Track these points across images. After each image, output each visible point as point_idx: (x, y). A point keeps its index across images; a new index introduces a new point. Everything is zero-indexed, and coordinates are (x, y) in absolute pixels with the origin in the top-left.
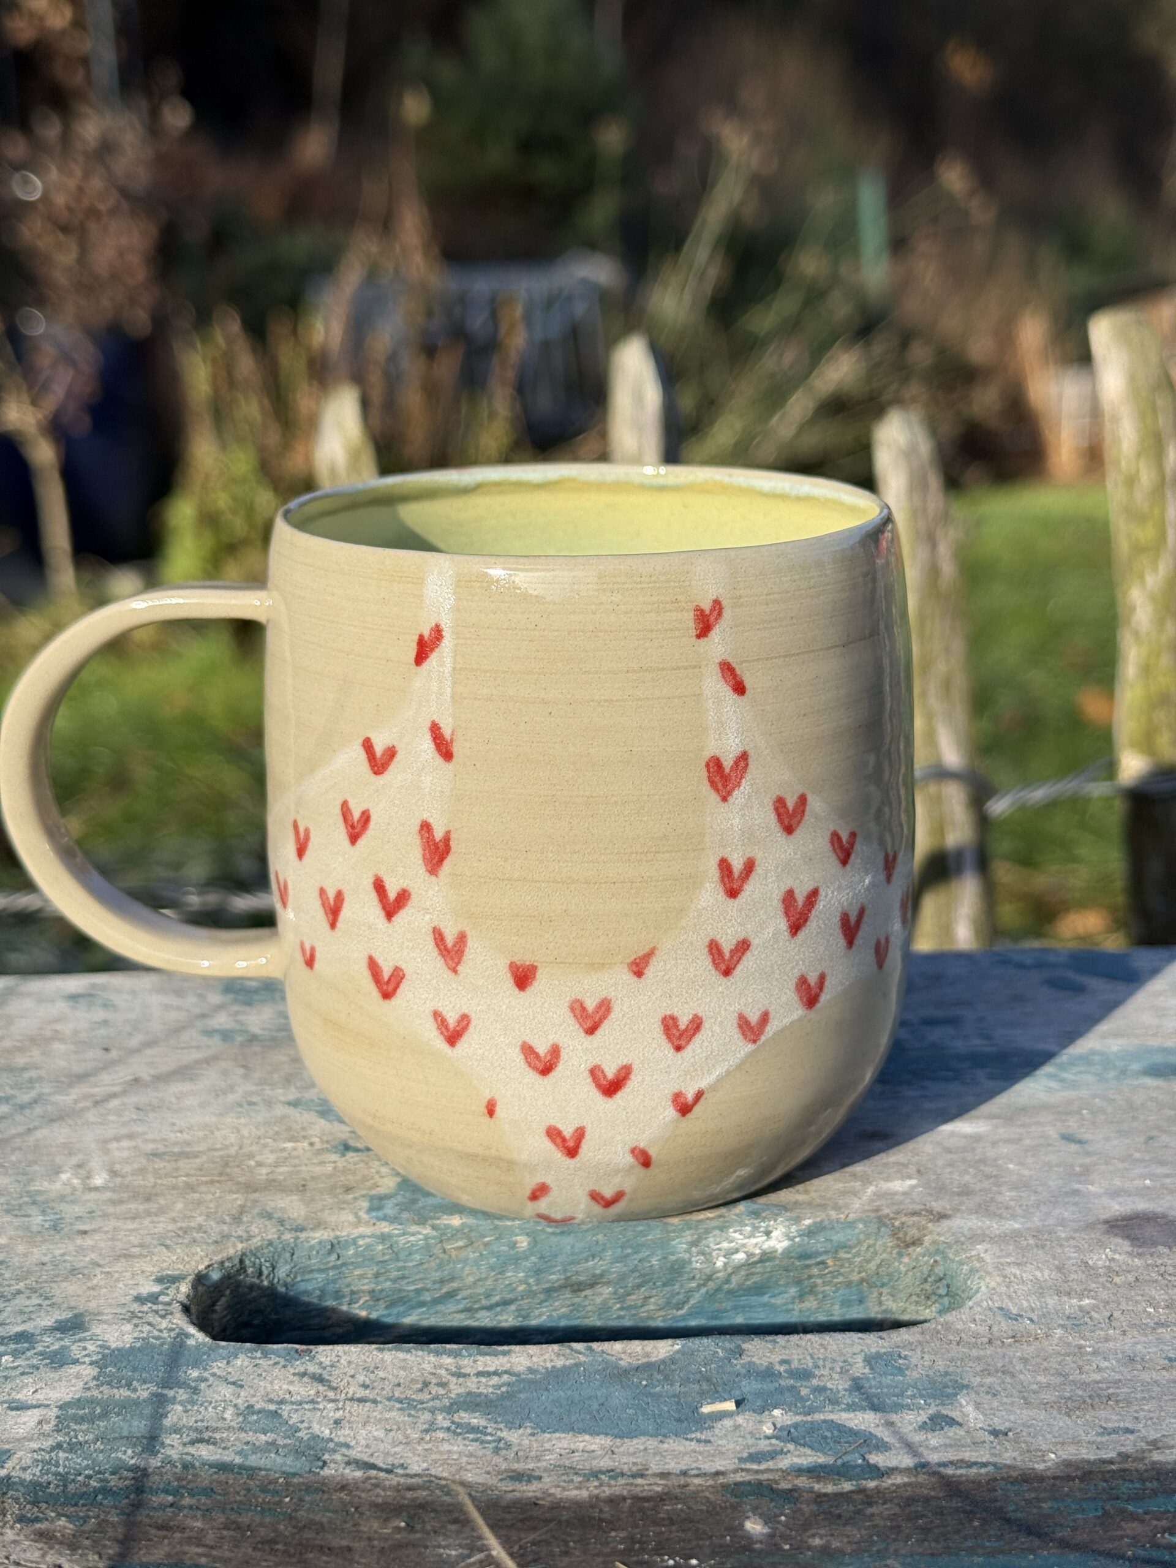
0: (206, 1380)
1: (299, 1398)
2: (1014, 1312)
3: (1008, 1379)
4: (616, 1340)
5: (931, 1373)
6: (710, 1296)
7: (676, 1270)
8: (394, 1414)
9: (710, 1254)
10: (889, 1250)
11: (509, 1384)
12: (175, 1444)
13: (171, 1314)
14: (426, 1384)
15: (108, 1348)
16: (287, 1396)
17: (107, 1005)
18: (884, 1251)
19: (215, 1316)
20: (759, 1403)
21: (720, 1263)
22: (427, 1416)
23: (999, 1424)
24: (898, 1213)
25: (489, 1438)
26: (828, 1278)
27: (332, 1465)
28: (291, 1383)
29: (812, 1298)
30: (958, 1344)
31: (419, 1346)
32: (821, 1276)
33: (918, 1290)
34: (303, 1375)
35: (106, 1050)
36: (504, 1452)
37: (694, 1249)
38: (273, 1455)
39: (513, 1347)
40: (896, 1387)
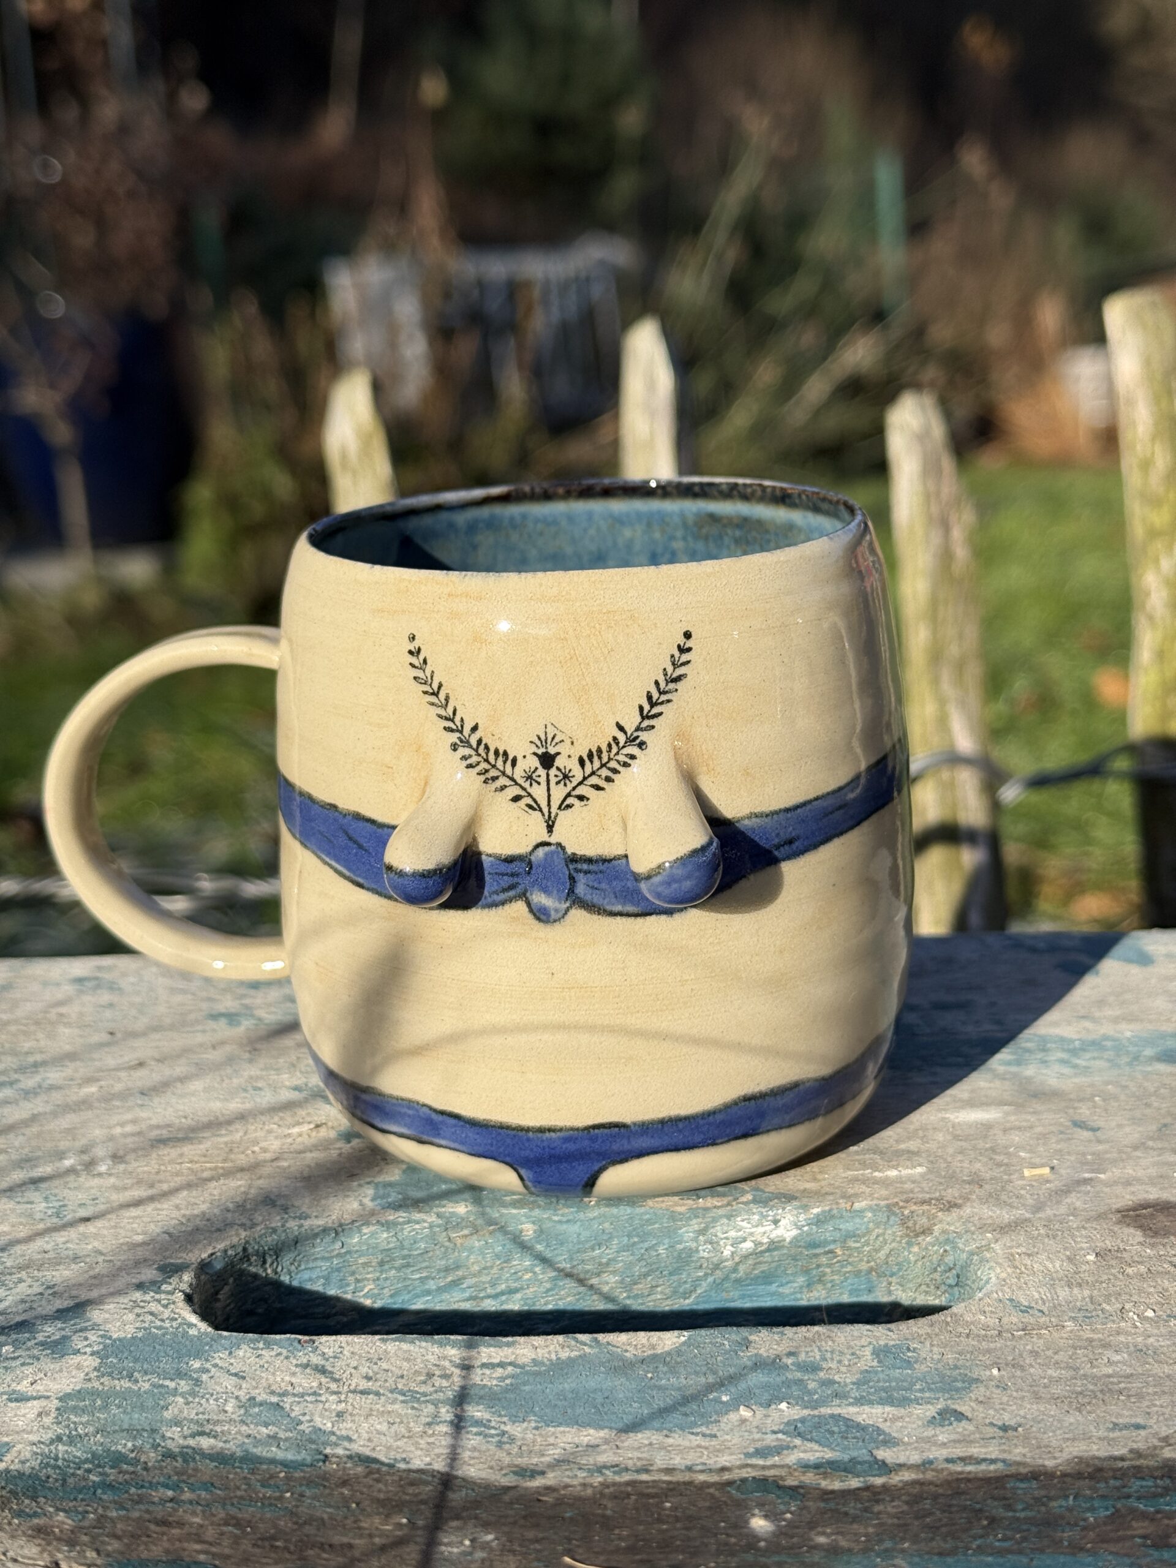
0: (208, 1371)
1: (301, 1390)
2: (1026, 1304)
3: (1018, 1373)
4: (621, 1330)
5: (939, 1366)
6: (717, 1286)
7: (684, 1259)
8: (397, 1406)
9: (717, 1243)
10: (898, 1239)
11: (513, 1376)
12: (176, 1437)
13: (174, 1303)
14: (430, 1375)
15: (110, 1338)
16: (290, 1388)
17: (112, 987)
18: (894, 1240)
19: (218, 1305)
20: (766, 1396)
21: (727, 1253)
22: (430, 1408)
23: (1007, 1418)
24: (907, 1201)
25: (493, 1432)
26: (837, 1267)
27: (334, 1459)
28: (294, 1374)
29: (820, 1287)
30: (968, 1336)
31: (423, 1337)
32: (829, 1266)
33: (928, 1280)
34: (306, 1366)
35: (111, 1034)
36: (507, 1446)
37: (701, 1238)
38: (274, 1449)
39: (518, 1338)
40: (903, 1381)
